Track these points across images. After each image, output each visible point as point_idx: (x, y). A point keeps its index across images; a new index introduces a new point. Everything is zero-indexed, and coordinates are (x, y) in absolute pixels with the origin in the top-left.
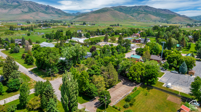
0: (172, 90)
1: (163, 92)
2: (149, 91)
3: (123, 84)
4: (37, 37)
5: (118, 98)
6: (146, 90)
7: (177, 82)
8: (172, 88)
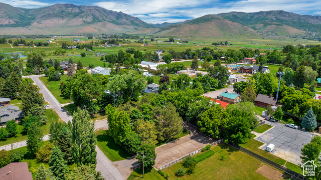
0: (273, 157)
1: (254, 158)
2: (230, 154)
3: (192, 138)
4: (94, 59)
5: (173, 159)
6: (225, 151)
7: (289, 144)
8: (276, 154)
